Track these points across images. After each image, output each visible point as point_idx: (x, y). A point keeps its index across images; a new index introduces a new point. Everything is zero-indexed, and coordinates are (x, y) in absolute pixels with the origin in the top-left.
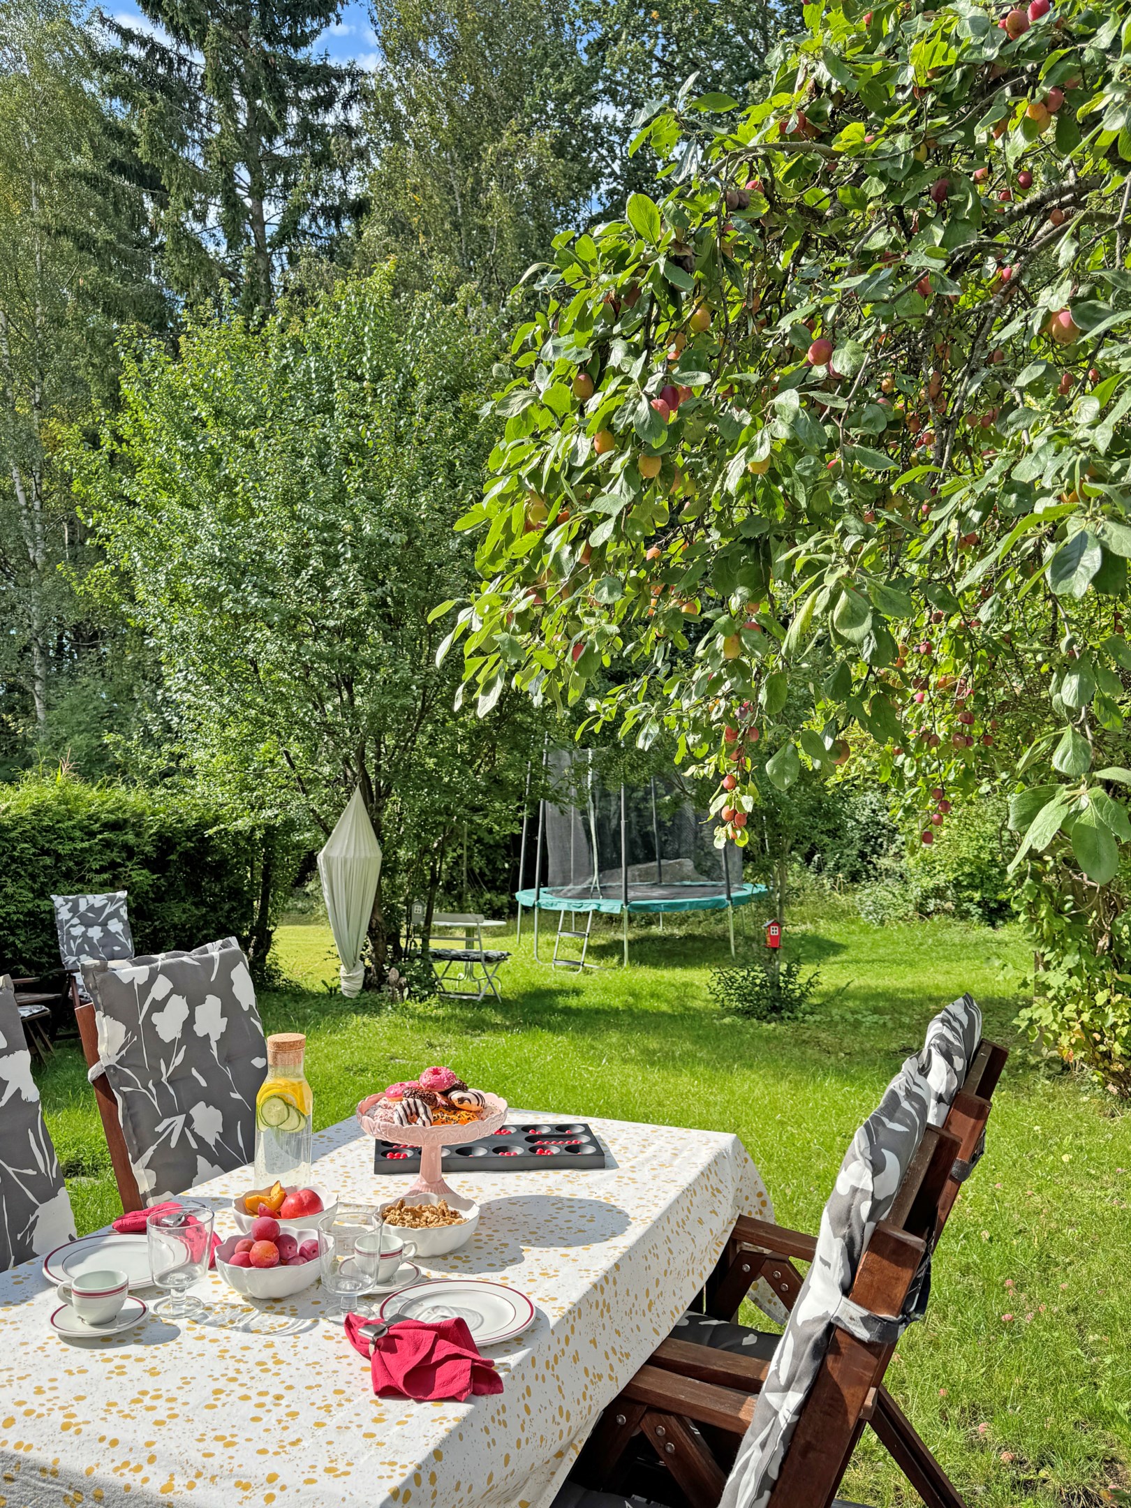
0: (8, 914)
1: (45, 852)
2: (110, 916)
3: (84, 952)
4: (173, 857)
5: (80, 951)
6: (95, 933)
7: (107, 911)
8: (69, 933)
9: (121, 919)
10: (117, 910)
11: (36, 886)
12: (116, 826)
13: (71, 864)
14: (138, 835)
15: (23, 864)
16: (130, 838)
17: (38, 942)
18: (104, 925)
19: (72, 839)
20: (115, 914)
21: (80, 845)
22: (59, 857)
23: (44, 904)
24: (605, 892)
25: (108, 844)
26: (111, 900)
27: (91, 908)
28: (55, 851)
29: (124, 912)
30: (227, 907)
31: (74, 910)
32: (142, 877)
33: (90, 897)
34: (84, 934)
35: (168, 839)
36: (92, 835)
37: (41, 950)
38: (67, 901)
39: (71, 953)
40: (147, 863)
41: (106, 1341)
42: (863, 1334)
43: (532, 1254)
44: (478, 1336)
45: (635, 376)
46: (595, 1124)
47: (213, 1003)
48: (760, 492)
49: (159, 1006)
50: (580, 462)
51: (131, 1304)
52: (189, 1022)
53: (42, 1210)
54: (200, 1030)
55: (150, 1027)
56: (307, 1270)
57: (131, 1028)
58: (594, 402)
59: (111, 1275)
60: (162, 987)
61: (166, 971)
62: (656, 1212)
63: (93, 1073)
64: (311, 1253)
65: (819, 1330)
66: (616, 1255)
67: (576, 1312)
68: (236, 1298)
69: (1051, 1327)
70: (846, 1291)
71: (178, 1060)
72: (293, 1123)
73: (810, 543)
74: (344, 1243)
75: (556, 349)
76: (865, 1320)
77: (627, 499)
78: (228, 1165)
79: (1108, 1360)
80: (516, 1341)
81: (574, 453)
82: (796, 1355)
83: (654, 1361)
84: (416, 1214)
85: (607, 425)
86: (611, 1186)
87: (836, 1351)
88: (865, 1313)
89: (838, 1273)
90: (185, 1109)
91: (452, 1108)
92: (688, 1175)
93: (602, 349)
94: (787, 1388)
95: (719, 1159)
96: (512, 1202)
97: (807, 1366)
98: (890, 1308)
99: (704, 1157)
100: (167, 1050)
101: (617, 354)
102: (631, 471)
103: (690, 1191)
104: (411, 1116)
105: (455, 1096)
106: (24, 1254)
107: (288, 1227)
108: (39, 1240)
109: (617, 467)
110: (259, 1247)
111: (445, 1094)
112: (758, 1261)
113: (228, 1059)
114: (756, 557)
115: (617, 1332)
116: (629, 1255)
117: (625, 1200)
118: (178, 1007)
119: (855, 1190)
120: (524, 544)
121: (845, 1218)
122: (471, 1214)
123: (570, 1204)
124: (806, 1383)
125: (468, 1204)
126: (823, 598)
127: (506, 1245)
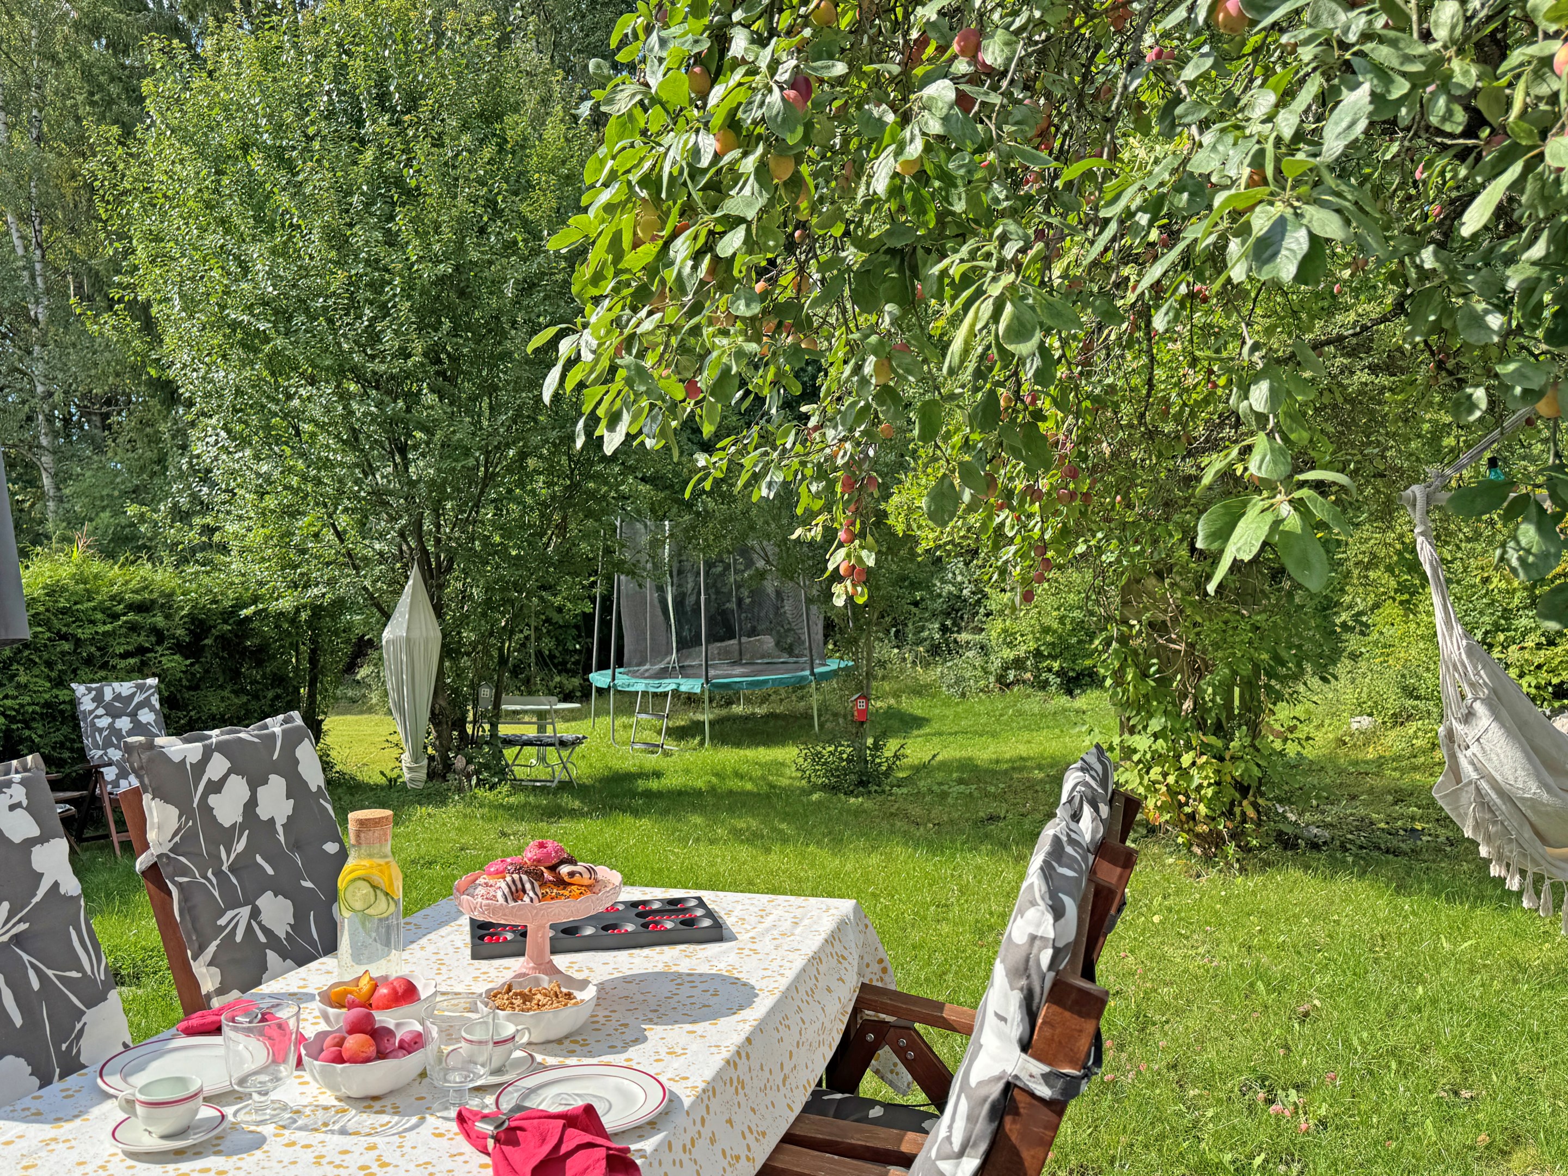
0: (22, 706)
1: (64, 637)
2: (140, 706)
3: (112, 745)
4: (208, 641)
5: (107, 744)
6: (124, 723)
7: (137, 700)
8: (93, 724)
9: (152, 708)
10: (147, 700)
11: (53, 675)
12: (142, 608)
13: (93, 649)
14: (167, 617)
15: (37, 650)
16: (159, 620)
17: (57, 737)
18: (133, 715)
19: (93, 622)
20: (146, 703)
21: (101, 629)
22: (78, 642)
23: (63, 695)
24: (684, 671)
25: (134, 628)
26: (141, 688)
27: (118, 697)
28: (74, 636)
29: (155, 701)
30: (270, 694)
31: (99, 699)
32: (174, 663)
33: (116, 685)
34: (111, 726)
35: (202, 622)
36: (115, 617)
37: (62, 745)
38: (90, 690)
39: (97, 747)
40: (179, 648)
41: (179, 1155)
42: (1044, 1091)
43: (655, 1033)
44: (610, 1122)
45: (763, 64)
46: (707, 896)
47: (277, 783)
48: (908, 196)
49: (216, 787)
50: (705, 162)
51: (207, 1112)
52: (251, 805)
53: (90, 1015)
54: (263, 812)
55: (206, 810)
56: (410, 1064)
57: (185, 810)
58: (717, 93)
59: (181, 1081)
60: (218, 766)
61: (222, 748)
62: (784, 983)
63: (141, 863)
64: (414, 1044)
65: (995, 1091)
66: (747, 1029)
67: (710, 1091)
68: (329, 1099)
69: (1153, 1085)
70: (1025, 1046)
71: (240, 846)
72: (381, 907)
73: (964, 251)
74: (449, 1034)
75: (663, 42)
76: (1046, 1077)
77: (761, 202)
78: (302, 960)
79: (1210, 1113)
80: (650, 1126)
81: (696, 152)
82: (971, 1118)
83: (789, 1139)
84: (526, 998)
85: (732, 124)
86: (732, 958)
87: (1016, 1112)
88: (1046, 1069)
89: (1016, 1028)
90: (250, 900)
91: (561, 883)
92: (813, 943)
93: (721, 39)
94: (961, 1154)
95: (841, 926)
96: (627, 980)
97: (983, 1128)
98: (1072, 1063)
99: (827, 925)
100: (227, 836)
101: (739, 44)
102: (762, 171)
103: (815, 959)
104: (517, 893)
105: (565, 870)
106: (72, 1065)
107: (385, 1019)
108: (88, 1049)
109: (749, 165)
110: (353, 1042)
111: (553, 868)
112: (881, 1028)
113: (296, 845)
114: (900, 270)
115: (753, 1110)
116: (760, 1028)
117: (749, 972)
118: (237, 788)
119: (1033, 938)
120: (637, 259)
121: (1023, 969)
122: (588, 994)
123: (691, 979)
124: (983, 1147)
125: (583, 984)
126: (986, 308)
127: (626, 1025)
